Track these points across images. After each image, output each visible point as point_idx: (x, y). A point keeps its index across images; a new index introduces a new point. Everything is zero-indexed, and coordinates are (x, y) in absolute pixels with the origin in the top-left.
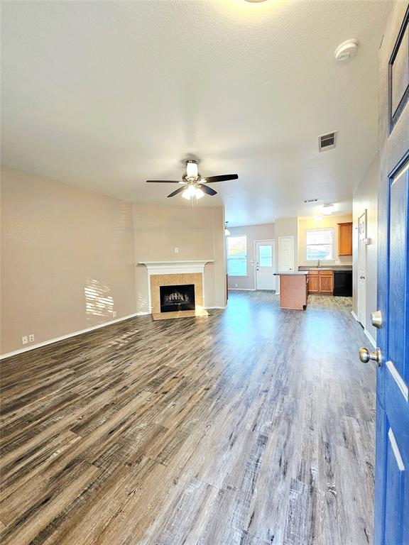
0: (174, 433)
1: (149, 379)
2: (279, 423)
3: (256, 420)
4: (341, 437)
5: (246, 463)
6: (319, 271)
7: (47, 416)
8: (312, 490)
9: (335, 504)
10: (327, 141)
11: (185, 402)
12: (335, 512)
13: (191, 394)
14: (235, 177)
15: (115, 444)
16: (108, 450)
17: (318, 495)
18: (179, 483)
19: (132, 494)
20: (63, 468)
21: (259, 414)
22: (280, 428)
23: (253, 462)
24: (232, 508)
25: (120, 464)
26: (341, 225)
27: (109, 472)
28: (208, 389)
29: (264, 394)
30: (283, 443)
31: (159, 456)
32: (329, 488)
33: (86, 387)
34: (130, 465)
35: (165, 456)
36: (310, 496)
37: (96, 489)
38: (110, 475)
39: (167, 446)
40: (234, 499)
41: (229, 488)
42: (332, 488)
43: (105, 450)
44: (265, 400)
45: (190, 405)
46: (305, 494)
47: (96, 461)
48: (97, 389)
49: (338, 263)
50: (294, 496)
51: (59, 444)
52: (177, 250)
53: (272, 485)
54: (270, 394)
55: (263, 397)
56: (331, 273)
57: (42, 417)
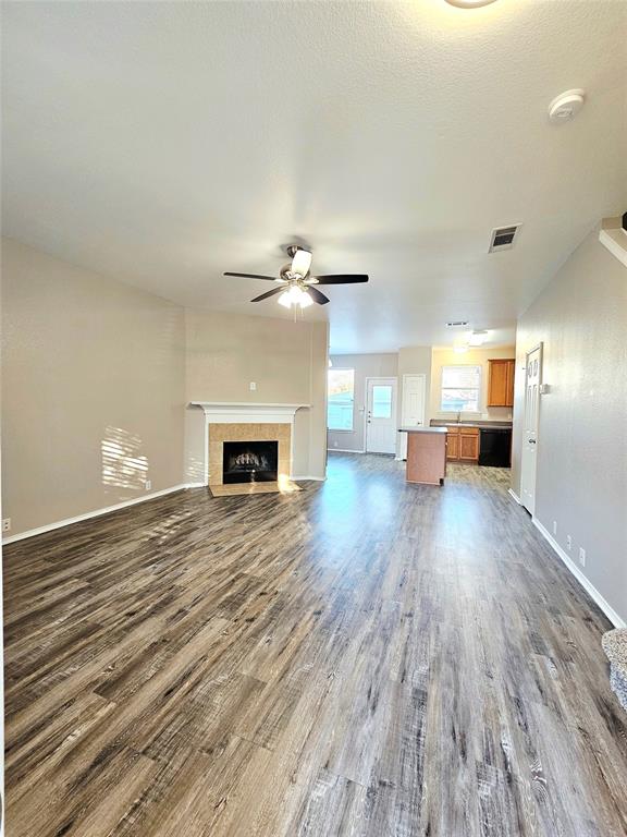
0: (277, 690)
1: (219, 596)
2: (439, 669)
3: (403, 663)
4: (534, 688)
5: (401, 739)
6: (459, 428)
7: (46, 667)
8: (510, 779)
9: (547, 799)
10: (503, 238)
11: (286, 636)
12: (551, 815)
13: (293, 621)
14: (364, 278)
15: (178, 714)
16: (168, 725)
17: (520, 786)
18: (299, 781)
19: (221, 806)
20: (89, 763)
21: (405, 653)
22: (443, 677)
23: (412, 737)
24: (392, 819)
25: (192, 751)
26: (493, 362)
27: (176, 768)
28: (319, 613)
29: (407, 619)
30: (452, 700)
31: (257, 732)
32: (534, 774)
33: (112, 613)
34: (210, 751)
35: (267, 733)
36: (508, 789)
37: (156, 801)
38: (177, 773)
39: (268, 714)
40: (393, 803)
41: (382, 784)
42: (539, 774)
43: (162, 726)
44: (411, 631)
45: (294, 641)
46: (502, 787)
47: (148, 747)
48: (131, 614)
49: (486, 417)
50: (485, 791)
51: (76, 720)
52: (253, 386)
53: (448, 775)
54: (416, 621)
55: (407, 626)
56: (476, 431)
57: (38, 668)
